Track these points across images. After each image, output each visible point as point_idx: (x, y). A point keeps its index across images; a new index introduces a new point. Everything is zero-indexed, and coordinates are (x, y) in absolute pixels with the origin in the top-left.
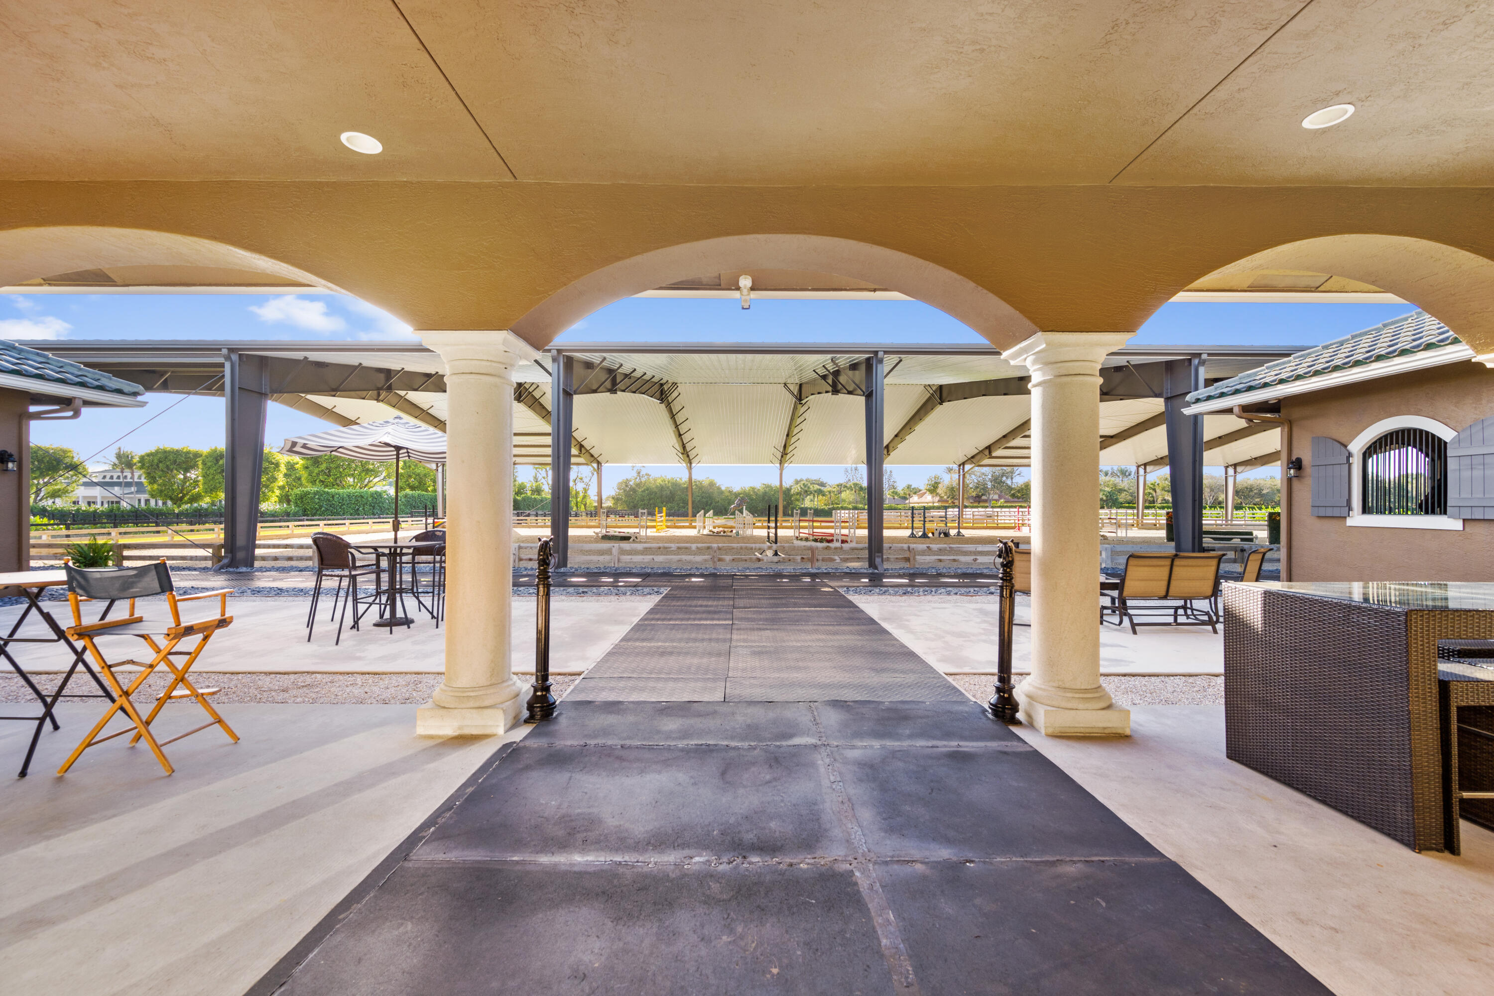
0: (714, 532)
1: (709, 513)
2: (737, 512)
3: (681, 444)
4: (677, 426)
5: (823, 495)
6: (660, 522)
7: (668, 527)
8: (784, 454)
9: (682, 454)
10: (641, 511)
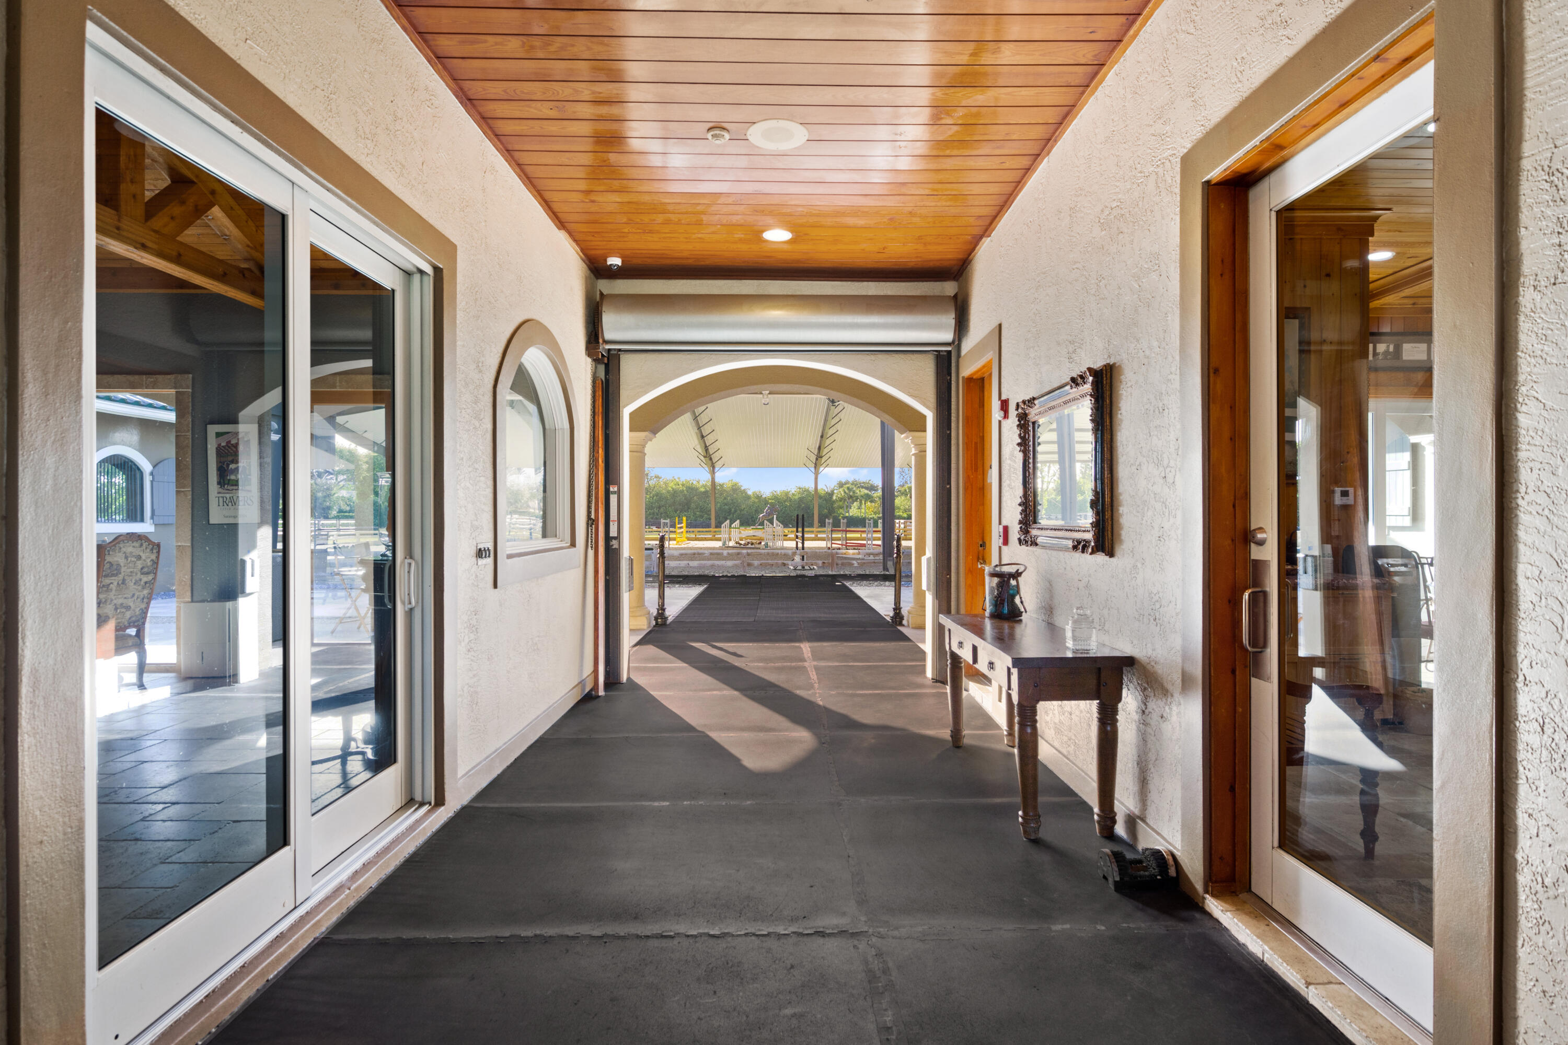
0: (741, 544)
1: (736, 523)
2: (766, 522)
3: (703, 445)
4: (699, 428)
5: (871, 502)
6: (679, 533)
7: (689, 539)
8: (819, 457)
9: (705, 457)
10: (663, 521)
